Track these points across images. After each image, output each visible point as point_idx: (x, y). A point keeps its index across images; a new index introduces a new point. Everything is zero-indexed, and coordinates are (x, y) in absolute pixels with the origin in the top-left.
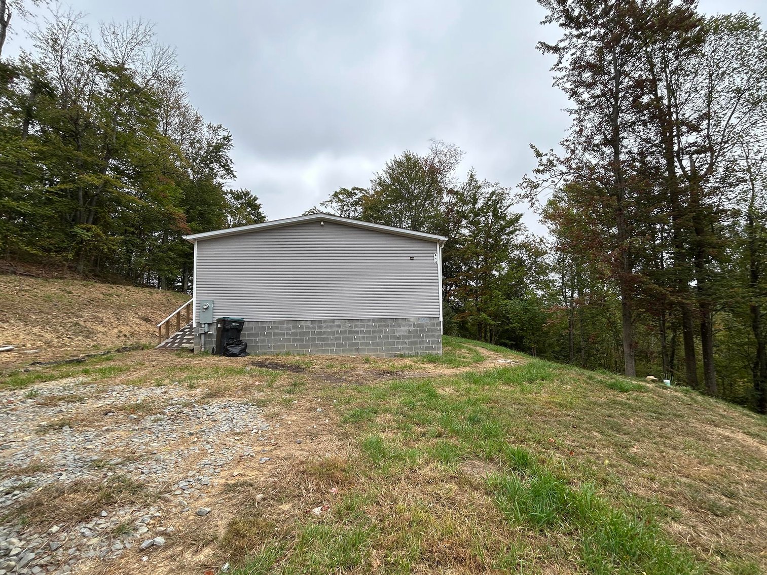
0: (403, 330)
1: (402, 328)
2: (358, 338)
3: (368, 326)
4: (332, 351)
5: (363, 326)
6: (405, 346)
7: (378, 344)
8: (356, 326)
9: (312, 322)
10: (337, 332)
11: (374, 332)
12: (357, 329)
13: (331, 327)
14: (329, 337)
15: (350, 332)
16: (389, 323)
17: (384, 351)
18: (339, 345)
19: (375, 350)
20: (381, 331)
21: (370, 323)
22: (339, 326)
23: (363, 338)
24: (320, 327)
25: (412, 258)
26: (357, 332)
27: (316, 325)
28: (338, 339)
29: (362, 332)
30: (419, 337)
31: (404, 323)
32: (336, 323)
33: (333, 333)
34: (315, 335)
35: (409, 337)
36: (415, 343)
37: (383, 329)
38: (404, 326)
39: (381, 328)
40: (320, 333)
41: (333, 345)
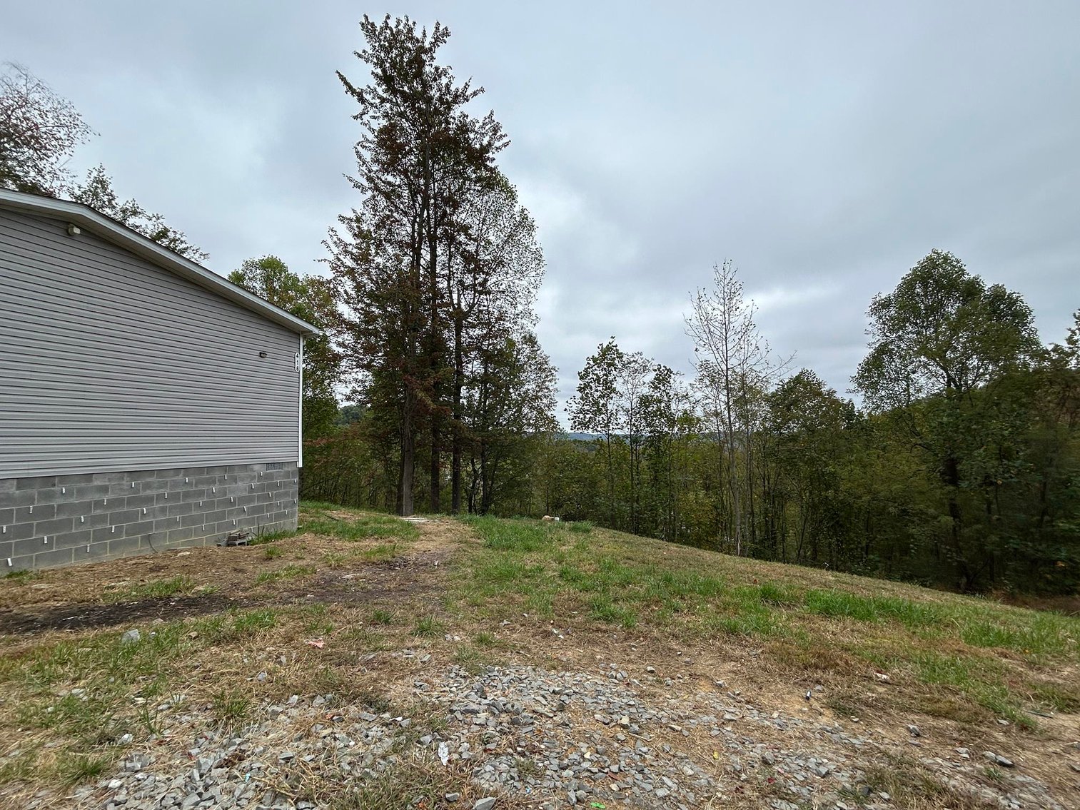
0: (240, 488)
1: (240, 484)
2: (152, 513)
3: (175, 484)
4: (80, 553)
5: (164, 485)
6: (242, 517)
7: (194, 521)
8: (148, 486)
9: (22, 482)
10: (98, 504)
11: (187, 495)
12: (148, 492)
13: (81, 492)
14: (74, 517)
15: (131, 502)
16: (217, 475)
17: (204, 533)
18: (102, 535)
19: (186, 534)
20: (201, 493)
21: (180, 477)
22: (104, 489)
23: (163, 510)
24: (49, 496)
25: (262, 355)
26: (148, 500)
27: (34, 492)
28: (102, 519)
29: (160, 497)
30: (267, 498)
31: (242, 475)
32: (97, 483)
33: (87, 507)
34: (32, 517)
35: (250, 500)
36: (258, 510)
37: (205, 487)
38: (242, 480)
39: (201, 487)
40: (49, 511)
41: (85, 536)
